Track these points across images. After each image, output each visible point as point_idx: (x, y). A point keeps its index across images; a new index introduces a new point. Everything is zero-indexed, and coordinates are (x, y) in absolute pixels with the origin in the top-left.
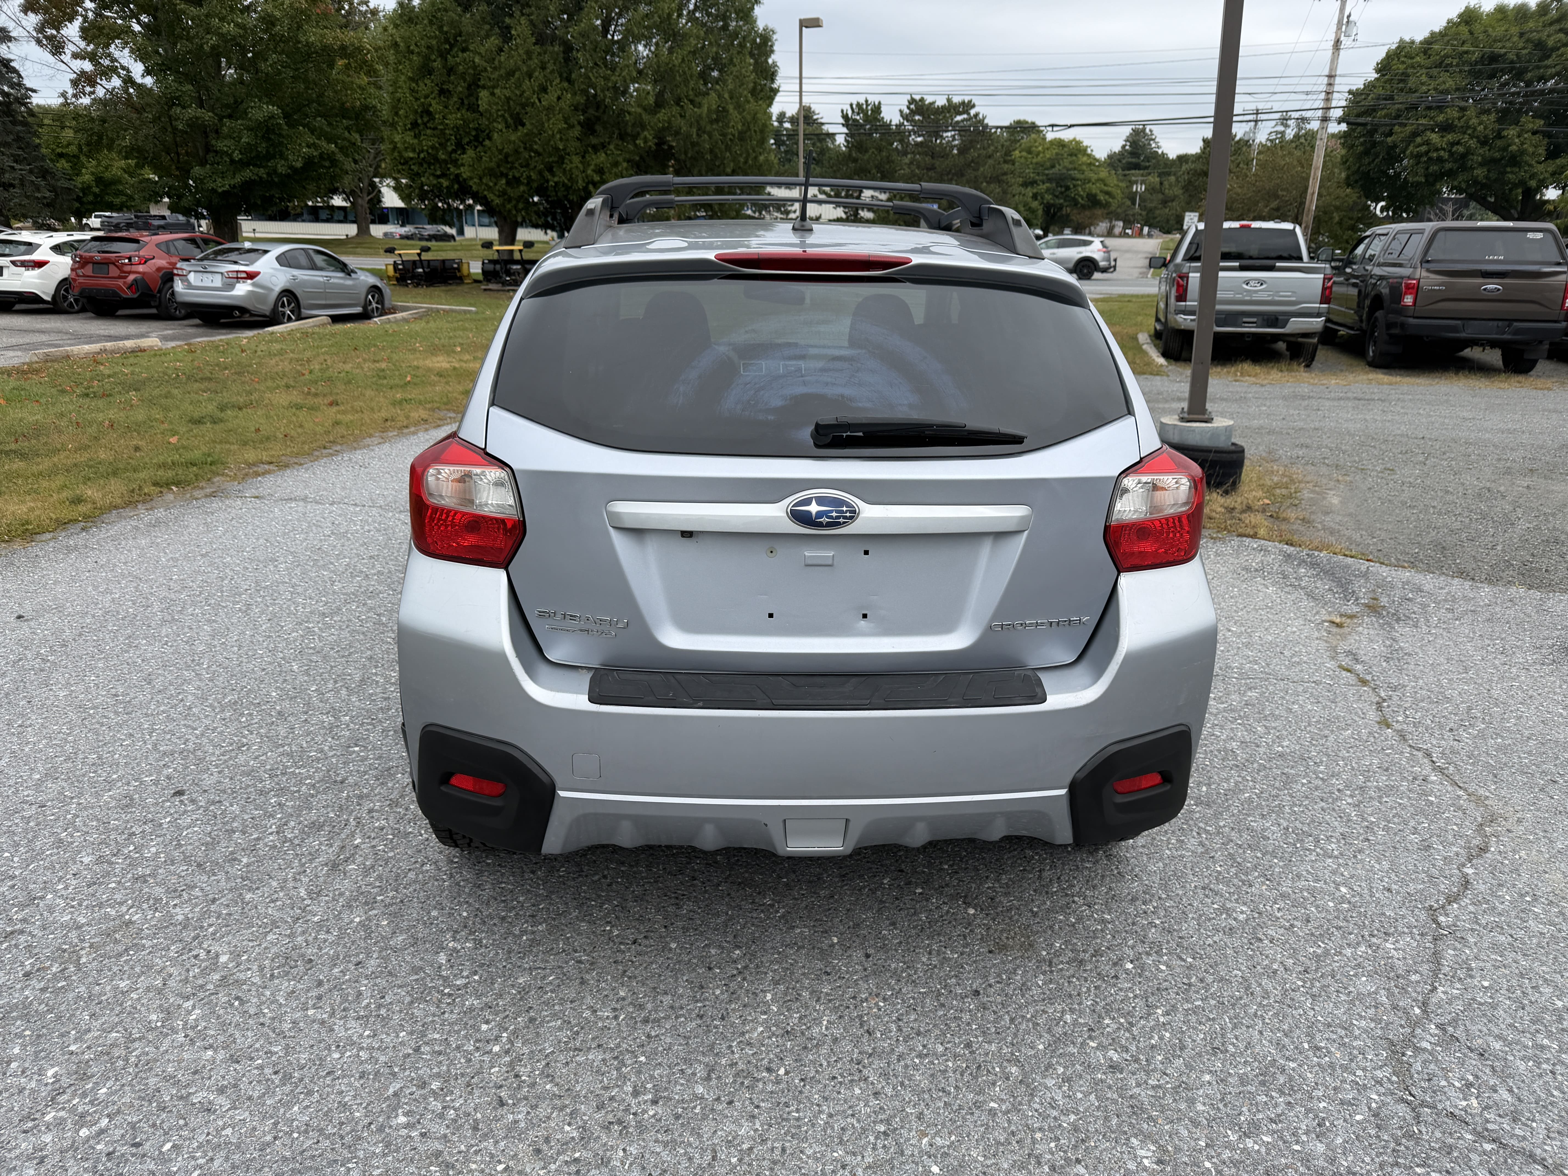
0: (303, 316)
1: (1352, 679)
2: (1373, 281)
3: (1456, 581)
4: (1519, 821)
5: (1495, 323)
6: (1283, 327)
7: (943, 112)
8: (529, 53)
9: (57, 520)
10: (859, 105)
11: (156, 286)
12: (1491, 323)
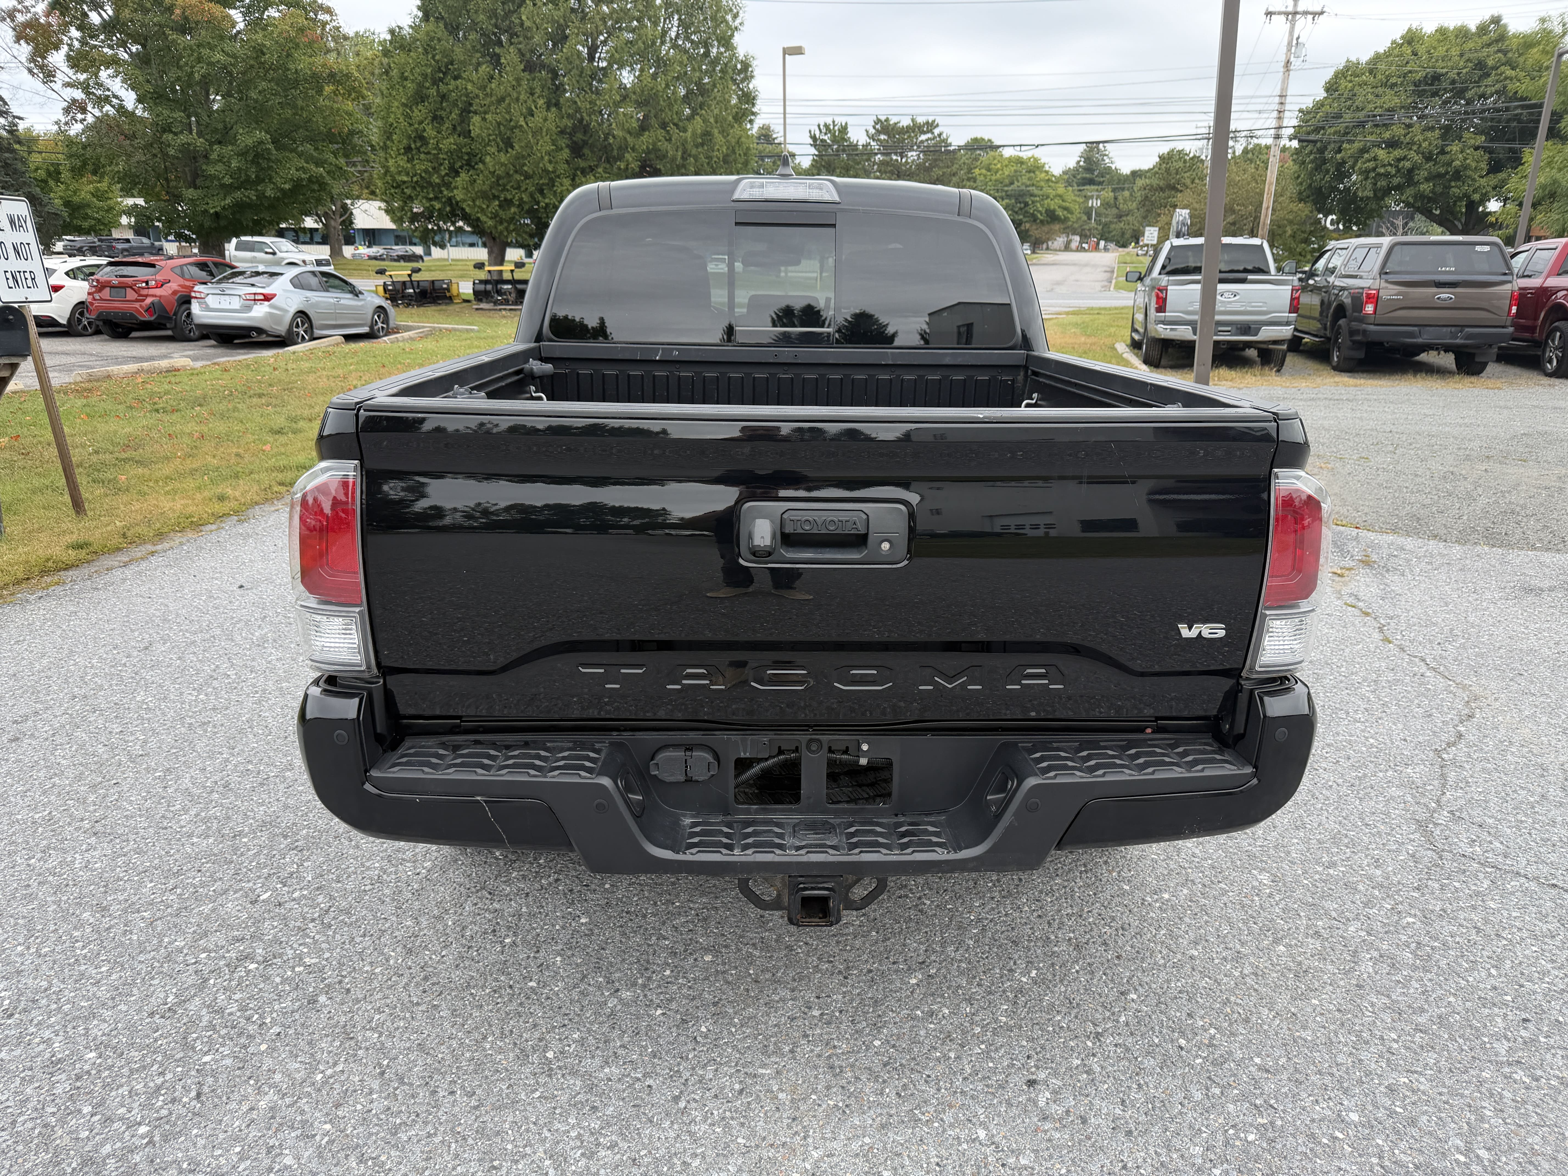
0: (315, 336)
1: (1356, 612)
2: (1336, 292)
3: (1431, 542)
4: (1496, 699)
5: (1449, 329)
6: (1256, 335)
7: (907, 132)
8: (518, 80)
9: (213, 514)
10: (826, 126)
11: (171, 309)
12: (1445, 329)
